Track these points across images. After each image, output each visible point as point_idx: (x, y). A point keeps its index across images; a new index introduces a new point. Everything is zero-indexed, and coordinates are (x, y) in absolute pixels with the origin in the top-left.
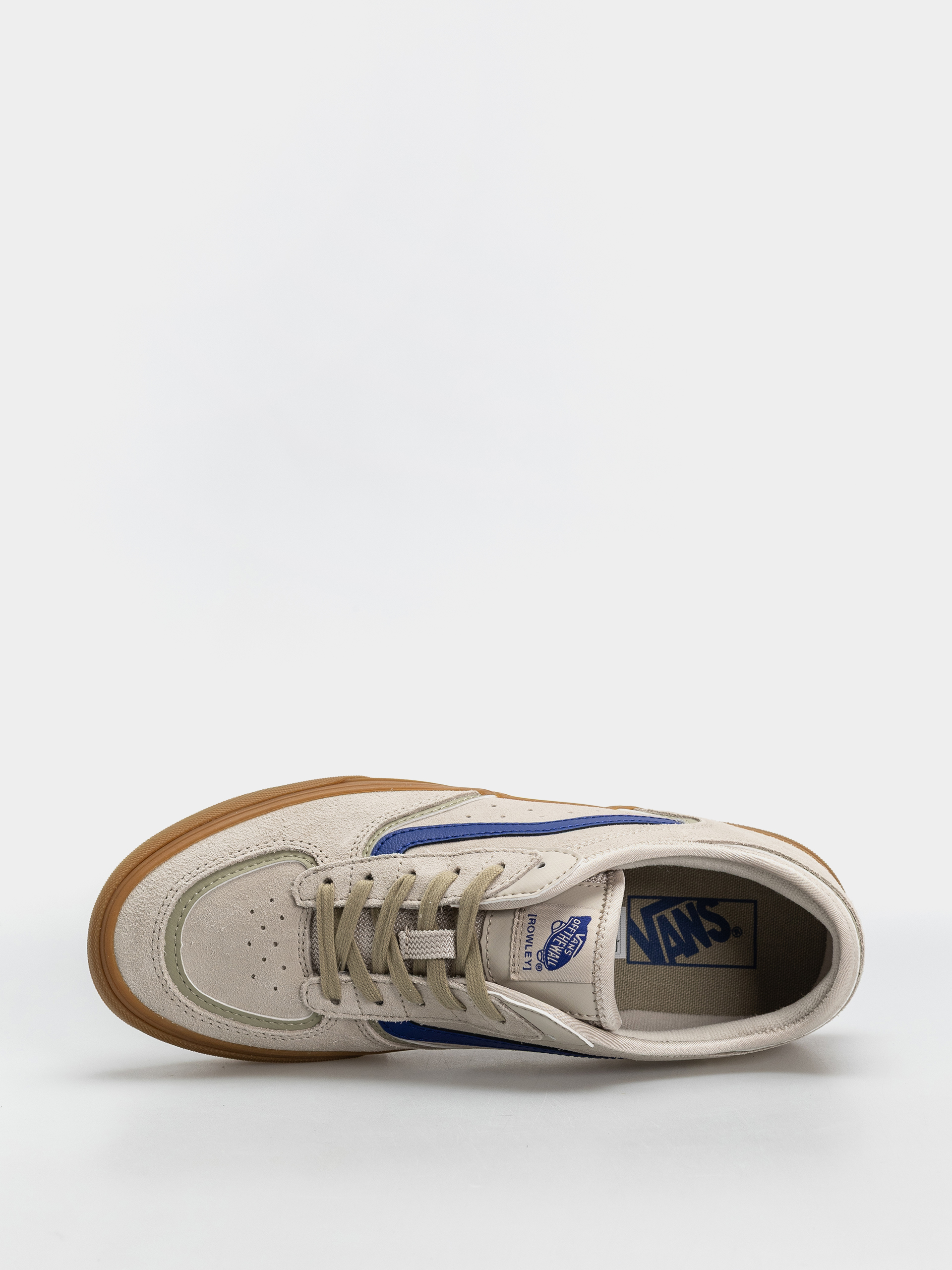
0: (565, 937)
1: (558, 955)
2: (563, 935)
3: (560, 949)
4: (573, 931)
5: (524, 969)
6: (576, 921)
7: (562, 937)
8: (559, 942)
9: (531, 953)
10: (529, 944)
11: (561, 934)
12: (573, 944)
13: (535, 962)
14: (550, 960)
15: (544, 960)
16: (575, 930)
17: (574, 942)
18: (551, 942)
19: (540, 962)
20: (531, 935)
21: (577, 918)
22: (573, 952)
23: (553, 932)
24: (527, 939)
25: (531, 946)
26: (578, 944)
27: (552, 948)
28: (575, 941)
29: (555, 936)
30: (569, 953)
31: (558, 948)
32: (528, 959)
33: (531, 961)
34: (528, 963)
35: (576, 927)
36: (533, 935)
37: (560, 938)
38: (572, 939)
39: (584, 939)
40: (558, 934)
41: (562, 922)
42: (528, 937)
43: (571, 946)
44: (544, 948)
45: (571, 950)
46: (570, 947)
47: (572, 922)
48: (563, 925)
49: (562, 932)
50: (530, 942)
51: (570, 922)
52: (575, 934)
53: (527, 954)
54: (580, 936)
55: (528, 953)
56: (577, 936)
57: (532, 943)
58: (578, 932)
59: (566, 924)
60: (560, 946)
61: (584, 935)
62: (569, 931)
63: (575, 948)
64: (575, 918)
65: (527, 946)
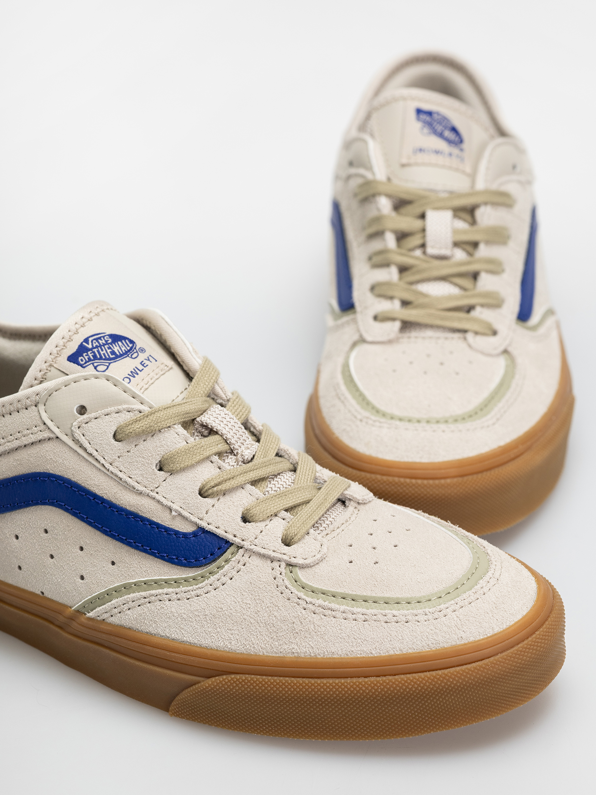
0: (102, 353)
1: (118, 344)
2: (103, 355)
3: (113, 346)
4: (91, 353)
5: (156, 361)
6: (82, 360)
7: (104, 354)
8: (110, 352)
9: (141, 363)
10: (137, 370)
11: (104, 357)
12: (99, 343)
13: (142, 357)
14: (128, 346)
15: (133, 351)
16: (89, 353)
17: (97, 344)
18: (117, 357)
19: (138, 352)
20: (130, 375)
21: (78, 364)
22: (104, 337)
23: (110, 364)
24: (136, 375)
25: (136, 367)
26: (94, 339)
27: (119, 352)
28: (95, 343)
29: (110, 359)
30: (107, 338)
31: (114, 348)
32: (147, 362)
33: (145, 359)
34: (149, 360)
35: (86, 355)
36: (128, 375)
37: (106, 354)
38: (97, 347)
39: (86, 340)
40: (105, 359)
41: (95, 368)
42: (134, 377)
43: (102, 342)
44: (126, 357)
45: (104, 338)
46: (104, 342)
47: (85, 363)
48: (95, 364)
49: (101, 358)
50: (135, 371)
51: (88, 364)
52: (91, 349)
53: (145, 365)
54: (88, 344)
55: (143, 365)
56: (90, 346)
57: (134, 369)
58: (87, 350)
59: (93, 364)
60: (112, 349)
61: (84, 343)
62: (95, 357)
63: (100, 338)
64: (81, 366)
65: (141, 371)
